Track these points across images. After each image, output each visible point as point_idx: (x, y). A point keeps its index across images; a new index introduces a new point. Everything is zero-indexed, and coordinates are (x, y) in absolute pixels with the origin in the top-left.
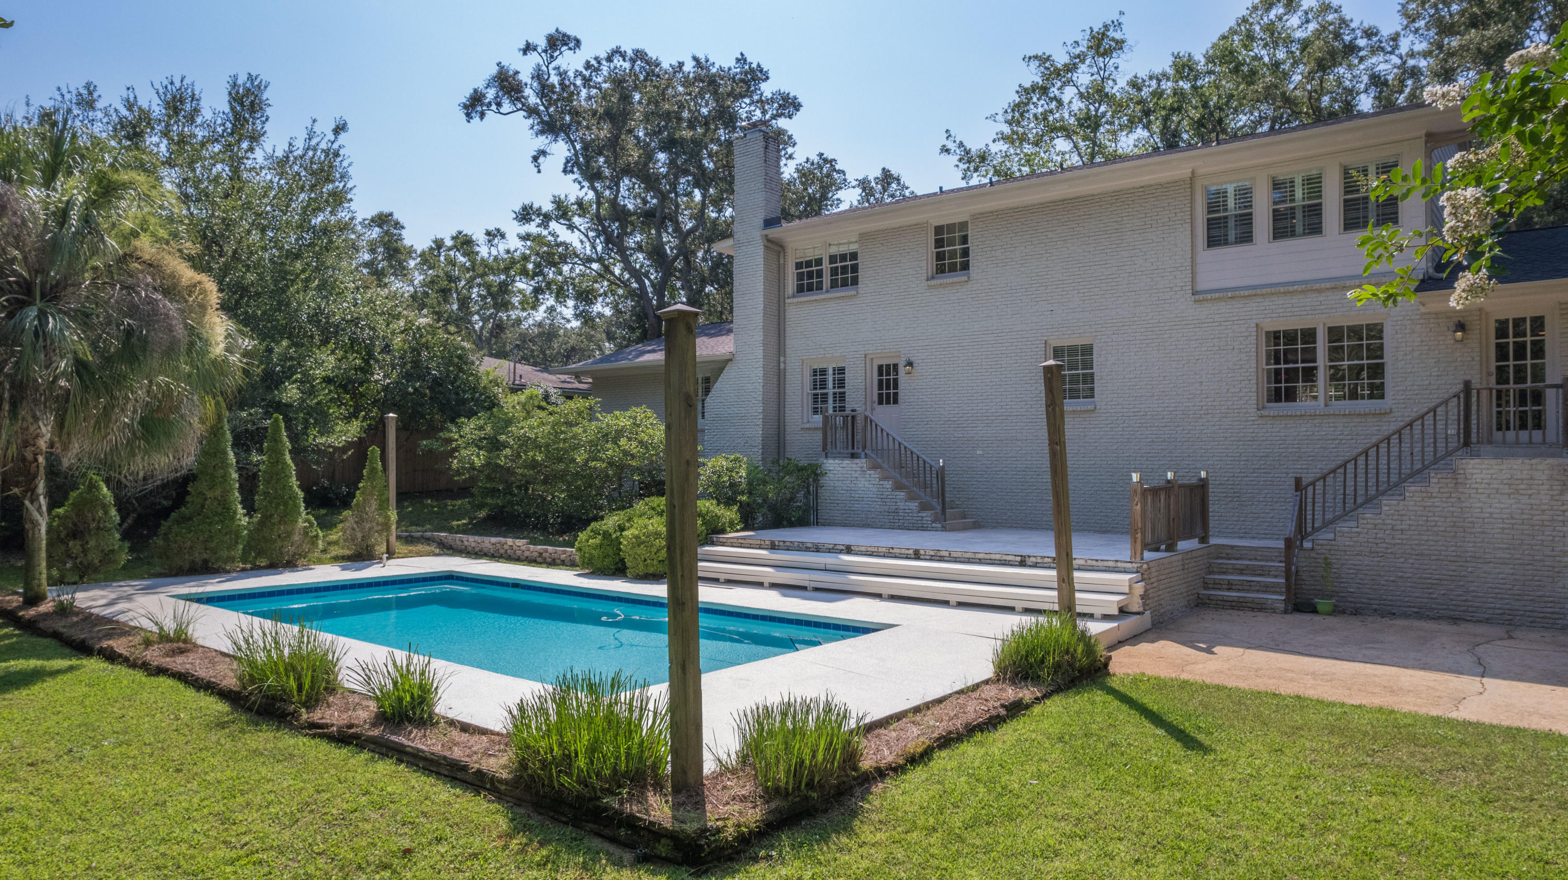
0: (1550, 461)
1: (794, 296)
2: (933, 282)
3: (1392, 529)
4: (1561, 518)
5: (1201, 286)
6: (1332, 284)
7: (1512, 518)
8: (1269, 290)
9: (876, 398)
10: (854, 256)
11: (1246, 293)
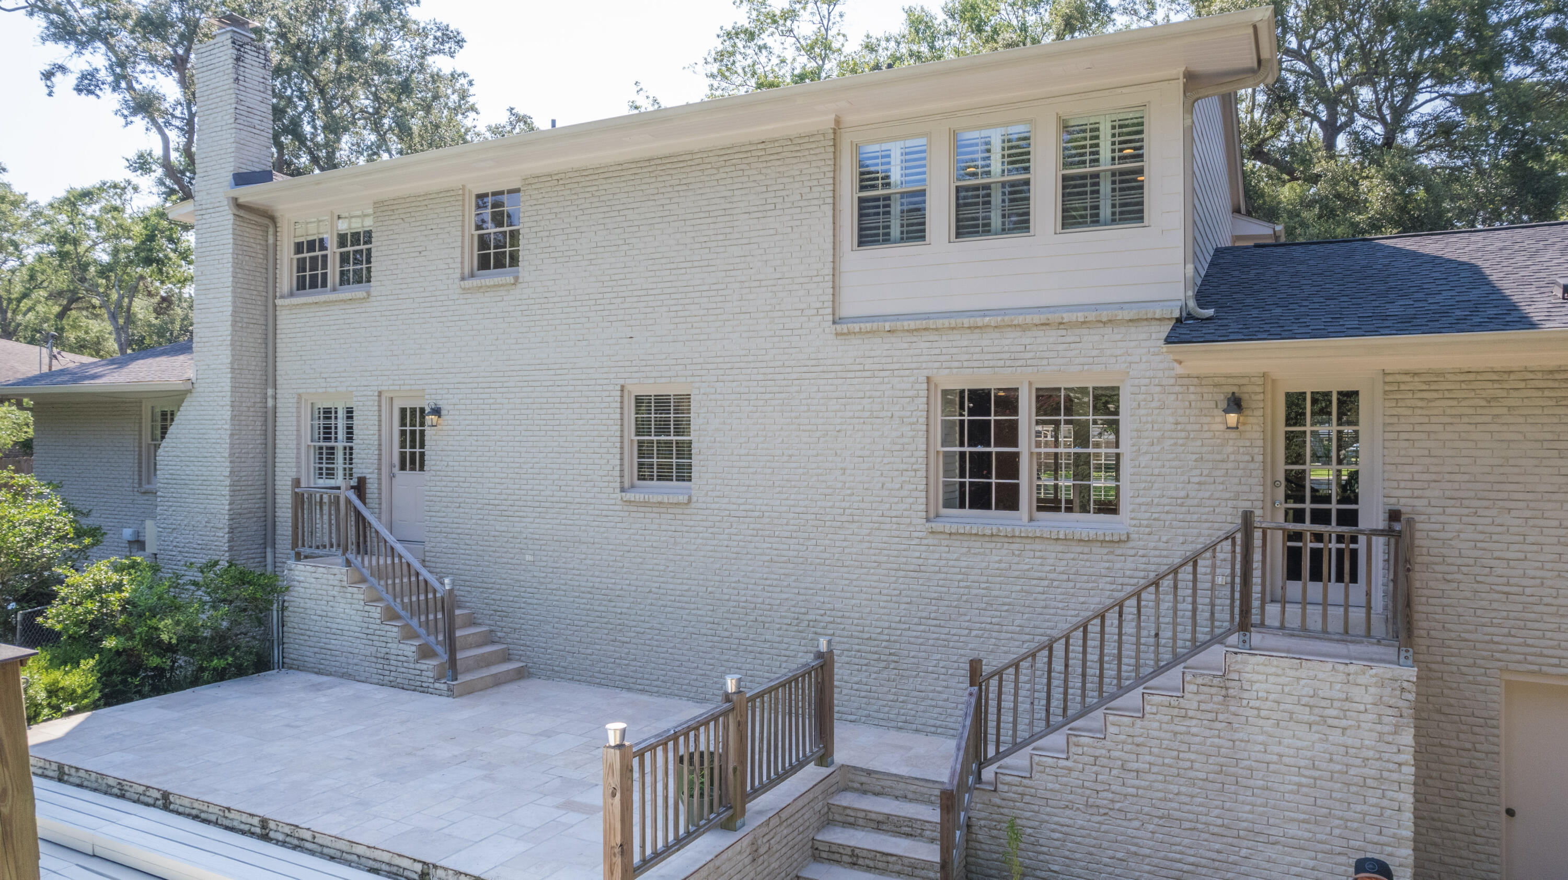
0: (1380, 670)
1: (291, 295)
2: (468, 283)
3: (1123, 768)
4: (1395, 776)
5: (846, 311)
6: (1043, 318)
7: (1314, 767)
8: (946, 322)
9: (396, 460)
10: (369, 235)
11: (913, 325)
